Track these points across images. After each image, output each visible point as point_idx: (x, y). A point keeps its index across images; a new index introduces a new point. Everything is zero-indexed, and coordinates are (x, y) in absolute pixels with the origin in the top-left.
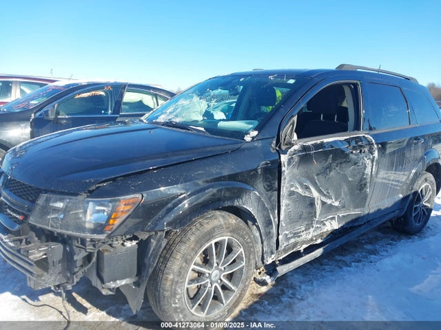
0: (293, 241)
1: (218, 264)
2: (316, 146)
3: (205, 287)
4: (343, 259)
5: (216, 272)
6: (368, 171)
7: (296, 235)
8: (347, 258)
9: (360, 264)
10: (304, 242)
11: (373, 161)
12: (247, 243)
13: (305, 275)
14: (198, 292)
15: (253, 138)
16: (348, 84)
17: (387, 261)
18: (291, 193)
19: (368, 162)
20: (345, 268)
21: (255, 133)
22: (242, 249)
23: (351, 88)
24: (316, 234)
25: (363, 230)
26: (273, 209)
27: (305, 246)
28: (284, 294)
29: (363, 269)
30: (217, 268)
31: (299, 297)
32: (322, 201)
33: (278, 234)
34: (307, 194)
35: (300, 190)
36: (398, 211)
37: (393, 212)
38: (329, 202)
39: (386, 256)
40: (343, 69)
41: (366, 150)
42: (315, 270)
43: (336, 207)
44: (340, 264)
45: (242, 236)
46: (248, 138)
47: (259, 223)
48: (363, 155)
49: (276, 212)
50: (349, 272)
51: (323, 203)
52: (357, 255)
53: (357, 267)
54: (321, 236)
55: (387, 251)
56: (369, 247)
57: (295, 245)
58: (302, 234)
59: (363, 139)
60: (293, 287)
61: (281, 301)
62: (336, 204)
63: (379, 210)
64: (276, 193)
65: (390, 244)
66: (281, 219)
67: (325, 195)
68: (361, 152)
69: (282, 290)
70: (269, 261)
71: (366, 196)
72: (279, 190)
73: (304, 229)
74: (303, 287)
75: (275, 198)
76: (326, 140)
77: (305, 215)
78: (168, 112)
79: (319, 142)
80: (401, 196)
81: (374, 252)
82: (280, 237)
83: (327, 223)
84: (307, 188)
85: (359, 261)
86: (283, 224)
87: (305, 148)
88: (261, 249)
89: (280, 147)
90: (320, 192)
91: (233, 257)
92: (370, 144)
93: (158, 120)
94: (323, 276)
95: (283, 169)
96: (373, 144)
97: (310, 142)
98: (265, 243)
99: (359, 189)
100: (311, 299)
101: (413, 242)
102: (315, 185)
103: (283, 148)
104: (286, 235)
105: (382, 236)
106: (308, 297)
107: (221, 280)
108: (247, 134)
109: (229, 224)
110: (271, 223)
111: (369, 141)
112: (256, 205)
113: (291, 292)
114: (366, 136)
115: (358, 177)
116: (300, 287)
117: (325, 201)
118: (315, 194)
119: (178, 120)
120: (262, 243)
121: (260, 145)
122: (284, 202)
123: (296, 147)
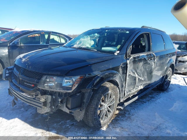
0: (129, 93)
1: (107, 102)
2: (138, 57)
3: (103, 111)
4: (143, 100)
5: (106, 105)
6: (153, 67)
7: (130, 91)
8: (144, 100)
9: (149, 102)
10: (132, 94)
11: (155, 63)
12: (116, 94)
13: (131, 107)
14: (100, 112)
15: (118, 54)
16: (146, 34)
17: (158, 101)
18: (129, 75)
19: (153, 63)
20: (144, 104)
21: (118, 52)
22: (114, 96)
23: (146, 35)
24: (136, 90)
25: (150, 89)
26: (124, 81)
27: (132, 95)
28: (126, 113)
29: (151, 103)
30: (107, 103)
31: (132, 114)
32: (138, 78)
33: (125, 91)
34: (134, 76)
35: (132, 74)
36: (161, 82)
37: (159, 82)
38: (140, 78)
39: (158, 99)
40: (144, 28)
41: (153, 59)
42: (134, 105)
43: (143, 80)
44: (142, 102)
45: (115, 91)
46: (116, 54)
47: (120, 86)
48: (152, 61)
49: (125, 82)
50: (146, 105)
51: (139, 79)
52: (147, 99)
53: (149, 103)
54: (137, 91)
55: (157, 97)
56: (150, 96)
57: (129, 95)
58: (131, 91)
59: (152, 54)
60: (128, 111)
61: (125, 116)
62: (143, 79)
63: (155, 81)
64: (125, 75)
65: (158, 94)
66: (126, 85)
67: (139, 76)
68: (151, 59)
69: (124, 112)
70: (122, 101)
71: (152, 76)
72: (126, 74)
73: (132, 89)
74: (132, 111)
75: (125, 77)
76: (141, 55)
77: (133, 84)
78: (77, 43)
79: (138, 55)
80: (162, 76)
81: (153, 98)
82: (125, 92)
83: (139, 87)
84: (134, 73)
85: (149, 101)
86: (126, 87)
87: (134, 58)
88: (119, 96)
89: (126, 57)
90: (138, 74)
91: (112, 99)
92: (154, 56)
93: (74, 47)
94: (137, 107)
95: (128, 66)
96: (155, 57)
97: (136, 55)
98: (121, 94)
99: (150, 74)
100: (136, 115)
101: (165, 93)
102: (136, 72)
103: (128, 58)
104: (127, 91)
105: (154, 92)
106: (135, 114)
107: (107, 108)
108: (115, 52)
109: (111, 87)
110: (123, 87)
111: (153, 55)
112: (119, 79)
113: (128, 113)
114: (153, 53)
115: (150, 69)
116: (131, 111)
117: (139, 78)
118: (137, 75)
119: (84, 47)
120: (120, 94)
121: (121, 56)
122: (127, 78)
123: (132, 57)
